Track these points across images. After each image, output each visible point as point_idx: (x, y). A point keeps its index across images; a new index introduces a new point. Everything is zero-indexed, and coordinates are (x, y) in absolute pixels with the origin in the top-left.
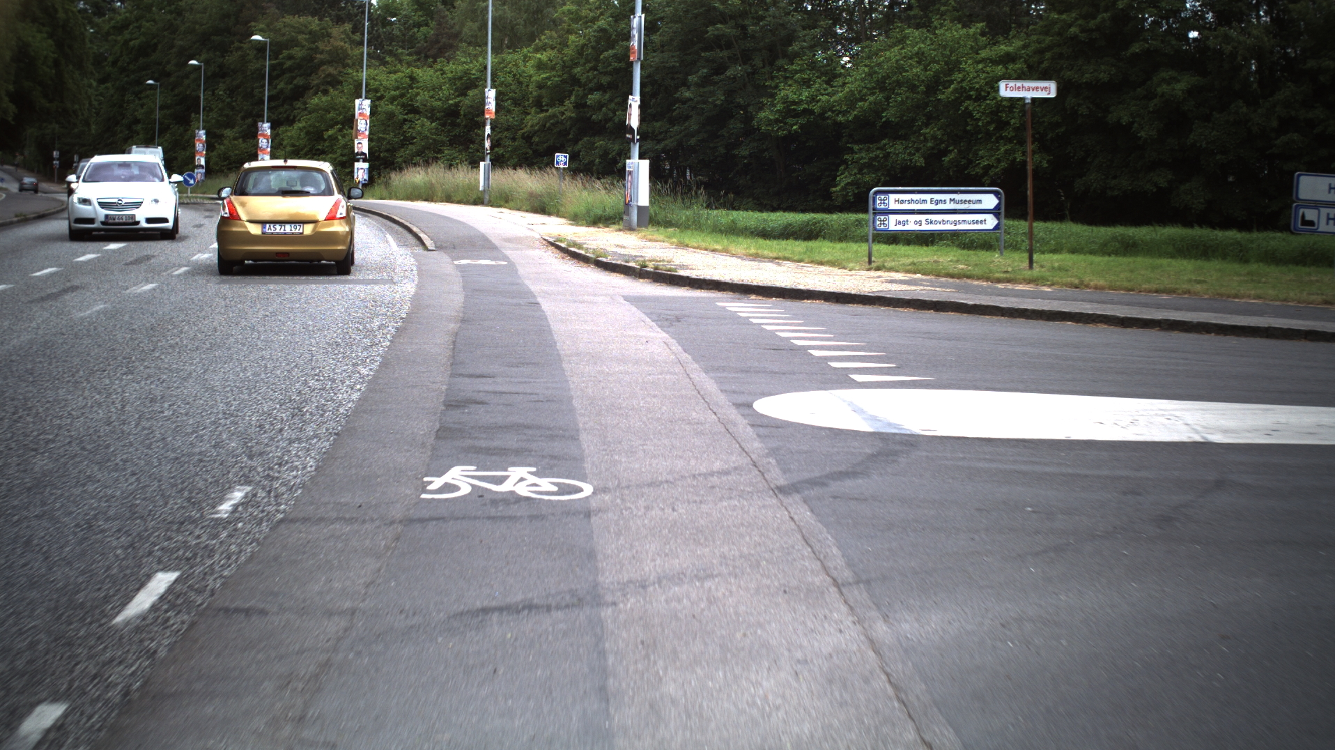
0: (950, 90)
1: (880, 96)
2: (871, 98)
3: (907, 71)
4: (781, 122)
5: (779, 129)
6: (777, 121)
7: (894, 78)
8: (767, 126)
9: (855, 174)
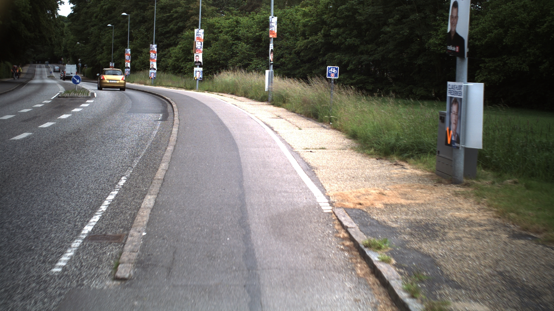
0: (545, 26)
1: (501, 31)
2: (496, 31)
3: (518, 16)
4: (442, 45)
5: (441, 49)
6: (440, 45)
7: (509, 20)
8: (434, 47)
9: (486, 75)
